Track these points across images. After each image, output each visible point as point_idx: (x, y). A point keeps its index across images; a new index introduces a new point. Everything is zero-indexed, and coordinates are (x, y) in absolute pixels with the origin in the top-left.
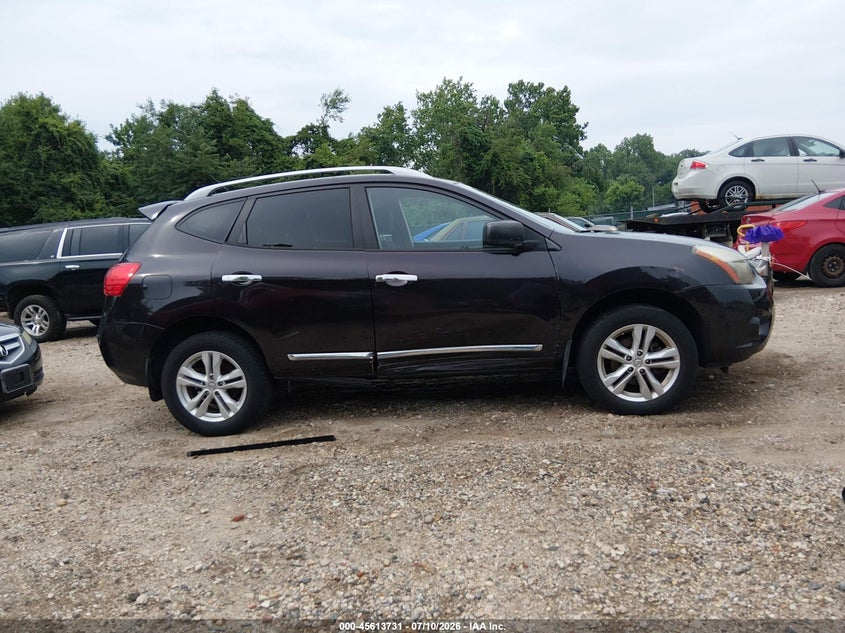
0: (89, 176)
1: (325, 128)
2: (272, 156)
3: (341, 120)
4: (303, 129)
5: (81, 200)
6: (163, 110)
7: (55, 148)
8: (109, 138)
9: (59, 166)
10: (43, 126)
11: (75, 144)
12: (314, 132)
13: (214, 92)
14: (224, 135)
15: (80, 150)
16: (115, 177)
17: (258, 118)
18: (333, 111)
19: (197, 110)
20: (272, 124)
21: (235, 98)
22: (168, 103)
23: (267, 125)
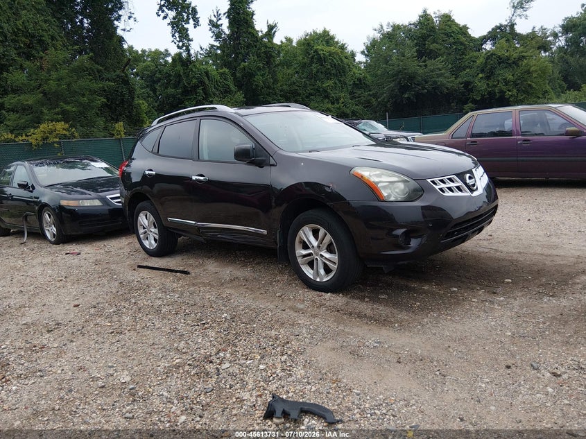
0: (340, 81)
1: (512, 26)
2: (463, 53)
3: (526, 17)
4: (493, 29)
5: (333, 97)
6: (389, 30)
7: (322, 65)
8: (363, 53)
9: (322, 76)
10: (316, 51)
11: (333, 61)
12: (502, 30)
13: (425, 11)
14: (427, 42)
15: (335, 65)
16: (360, 80)
17: (457, 25)
18: (519, 11)
19: (412, 26)
20: (468, 28)
21: (438, 14)
22: (391, 24)
23: (463, 30)
